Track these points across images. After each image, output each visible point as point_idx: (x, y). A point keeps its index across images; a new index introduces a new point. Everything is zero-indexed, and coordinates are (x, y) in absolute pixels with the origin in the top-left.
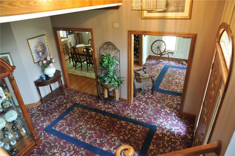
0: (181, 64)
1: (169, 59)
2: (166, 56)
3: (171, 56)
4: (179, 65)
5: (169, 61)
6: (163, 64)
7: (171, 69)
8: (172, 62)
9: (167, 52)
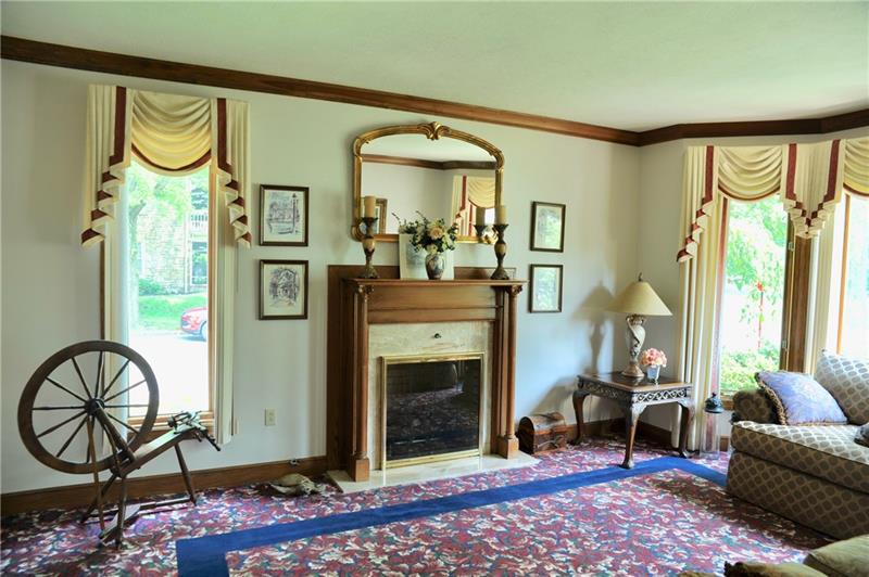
0: (288, 496)
1: (188, 485)
2: (166, 465)
3: (201, 458)
4: (280, 510)
5: (193, 500)
6: (156, 540)
7: (250, 558)
8: (213, 502)
9: (168, 437)
